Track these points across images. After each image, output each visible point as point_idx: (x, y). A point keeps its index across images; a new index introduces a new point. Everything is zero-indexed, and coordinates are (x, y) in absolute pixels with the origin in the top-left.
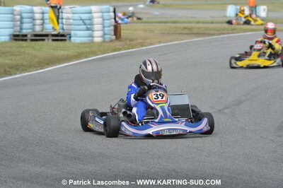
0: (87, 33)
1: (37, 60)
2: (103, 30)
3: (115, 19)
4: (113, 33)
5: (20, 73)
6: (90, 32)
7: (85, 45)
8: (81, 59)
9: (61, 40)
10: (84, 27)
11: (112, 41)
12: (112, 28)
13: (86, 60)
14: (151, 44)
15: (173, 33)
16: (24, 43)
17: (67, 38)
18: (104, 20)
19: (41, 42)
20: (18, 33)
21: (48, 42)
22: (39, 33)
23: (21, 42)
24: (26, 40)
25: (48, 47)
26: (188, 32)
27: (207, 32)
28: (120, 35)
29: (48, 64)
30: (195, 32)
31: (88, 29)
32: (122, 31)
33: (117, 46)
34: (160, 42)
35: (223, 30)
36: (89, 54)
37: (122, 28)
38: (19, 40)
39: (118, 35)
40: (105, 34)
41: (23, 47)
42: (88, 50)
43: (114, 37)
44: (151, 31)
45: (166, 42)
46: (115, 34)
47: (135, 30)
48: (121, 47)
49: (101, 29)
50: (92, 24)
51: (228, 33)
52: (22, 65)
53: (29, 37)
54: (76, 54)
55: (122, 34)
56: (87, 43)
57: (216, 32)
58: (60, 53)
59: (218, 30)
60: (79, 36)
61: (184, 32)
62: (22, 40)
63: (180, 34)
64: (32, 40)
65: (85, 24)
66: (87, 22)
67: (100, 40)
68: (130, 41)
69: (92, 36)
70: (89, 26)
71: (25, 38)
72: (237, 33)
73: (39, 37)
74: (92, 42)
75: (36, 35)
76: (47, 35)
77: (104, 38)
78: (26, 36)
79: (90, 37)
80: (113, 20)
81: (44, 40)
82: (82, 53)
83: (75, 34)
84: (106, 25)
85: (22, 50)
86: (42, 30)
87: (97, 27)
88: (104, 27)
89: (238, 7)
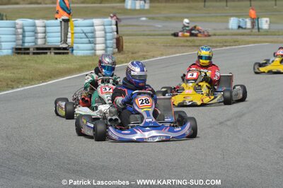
0: (90, 46)
1: (40, 73)
2: (105, 43)
3: (117, 32)
4: (115, 45)
5: (23, 86)
6: (92, 45)
7: (88, 58)
8: (83, 72)
9: (63, 53)
10: (86, 40)
11: (114, 53)
12: (115, 41)
14: (153, 57)
15: (175, 46)
16: (26, 57)
17: (70, 51)
18: (106, 33)
19: (43, 56)
20: (20, 47)
21: (51, 55)
22: (41, 46)
23: (23, 56)
24: (28, 54)
25: (50, 60)
26: (191, 44)
28: (122, 48)
29: (50, 77)
30: (197, 44)
31: (90, 42)
32: (124, 44)
33: (120, 59)
34: (162, 55)
35: (225, 42)
36: (91, 67)
37: (124, 41)
38: (22, 53)
39: (120, 47)
40: (107, 47)
41: (25, 60)
42: (91, 63)
43: (117, 50)
44: (153, 43)
45: (169, 54)
46: (118, 47)
47: (137, 43)
48: (123, 60)
49: (104, 41)
50: (94, 37)
51: (230, 46)
52: (24, 79)
53: (31, 50)
54: (78, 67)
55: (124, 47)
56: (89, 56)
57: (218, 44)
58: (62, 66)
60: (81, 49)
62: (25, 53)
63: (182, 46)
64: (34, 53)
65: (87, 37)
66: (89, 35)
67: (102, 52)
68: (133, 53)
69: (94, 49)
70: (91, 39)
71: (28, 51)
72: (239, 45)
73: (42, 50)
74: (95, 55)
75: (38, 49)
76: (49, 49)
77: (106, 51)
78: (28, 49)
79: (92, 50)
81: (46, 53)
82: (85, 66)
83: (78, 47)
84: (108, 38)
85: (25, 63)
86: (45, 44)
87: (99, 40)
88: (106, 40)
89: (241, 19)
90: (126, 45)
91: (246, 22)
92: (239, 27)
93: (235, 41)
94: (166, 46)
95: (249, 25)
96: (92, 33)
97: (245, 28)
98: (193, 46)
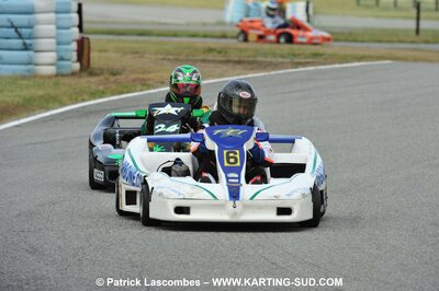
0: (25, 55)
2: (57, 51)
3: (80, 26)
4: (74, 55)
6: (31, 53)
10: (19, 42)
11: (73, 74)
12: (75, 46)
13: (48, 114)
18: (58, 28)
26: (219, 57)
27: (260, 59)
28: (89, 61)
30: (236, 59)
31: (26, 48)
33: (93, 87)
36: (48, 102)
37: (92, 45)
39: (85, 62)
40: (61, 59)
42: (40, 93)
43: (77, 66)
46: (80, 59)
48: (101, 88)
49: (54, 47)
50: (34, 37)
57: (280, 60)
59: (282, 56)
60: (6, 62)
63: (204, 61)
65: (20, 37)
66: (25, 32)
67: (51, 70)
69: (33, 63)
70: (28, 41)
77: (58, 68)
79: (30, 64)
80: (77, 30)
84: (62, 39)
88: (59, 44)
90: (96, 58)
94: (169, 60)
96: (31, 27)
98: (228, 62)
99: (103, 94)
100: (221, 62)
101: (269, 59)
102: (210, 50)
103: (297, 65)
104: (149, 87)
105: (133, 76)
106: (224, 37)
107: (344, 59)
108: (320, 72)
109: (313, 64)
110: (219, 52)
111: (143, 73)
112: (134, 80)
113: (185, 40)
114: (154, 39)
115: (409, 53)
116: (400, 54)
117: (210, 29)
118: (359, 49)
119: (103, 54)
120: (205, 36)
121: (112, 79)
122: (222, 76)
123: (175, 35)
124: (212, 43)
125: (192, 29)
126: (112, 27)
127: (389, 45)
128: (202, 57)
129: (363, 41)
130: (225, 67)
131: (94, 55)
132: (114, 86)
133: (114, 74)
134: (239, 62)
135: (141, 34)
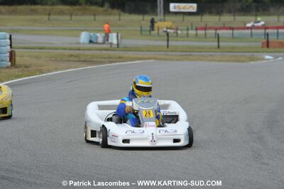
3: (11, 45)
4: (8, 59)
11: (8, 67)
12: (8, 54)
14: (49, 71)
27: (94, 59)
28: (15, 61)
30: (83, 59)
33: (17, 73)
34: (56, 69)
35: (110, 58)
37: (16, 54)
39: (13, 62)
40: (1, 60)
43: (9, 64)
45: (62, 69)
46: (11, 60)
47: (21, 56)
48: (20, 74)
57: (104, 60)
59: (105, 58)
61: (72, 59)
63: (69, 61)
80: (9, 47)
84: (3, 51)
89: (92, 34)
90: (18, 60)
91: (97, 37)
92: (91, 42)
93: (120, 58)
94: (52, 60)
95: (100, 40)
97: (97, 43)
98: (79, 61)
99: (21, 77)
100: (76, 61)
101: (99, 60)
102: (71, 56)
103: (112, 62)
104: (42, 73)
105: (35, 68)
106: (79, 49)
107: (133, 59)
108: (121, 65)
109: (119, 62)
110: (76, 57)
111: (41, 66)
112: (36, 70)
113: (61, 51)
114: (46, 51)
115: (163, 56)
116: (159, 57)
117: (73, 46)
118: (140, 54)
119: (22, 58)
120: (70, 49)
121: (26, 69)
122: (76, 67)
123: (56, 49)
124: (72, 52)
125: (65, 46)
126: (27, 45)
127: (154, 53)
128: (68, 59)
129: (143, 51)
130: (78, 64)
131: (17, 59)
132: (26, 73)
133: (26, 67)
134: (85, 61)
135: (40, 49)
